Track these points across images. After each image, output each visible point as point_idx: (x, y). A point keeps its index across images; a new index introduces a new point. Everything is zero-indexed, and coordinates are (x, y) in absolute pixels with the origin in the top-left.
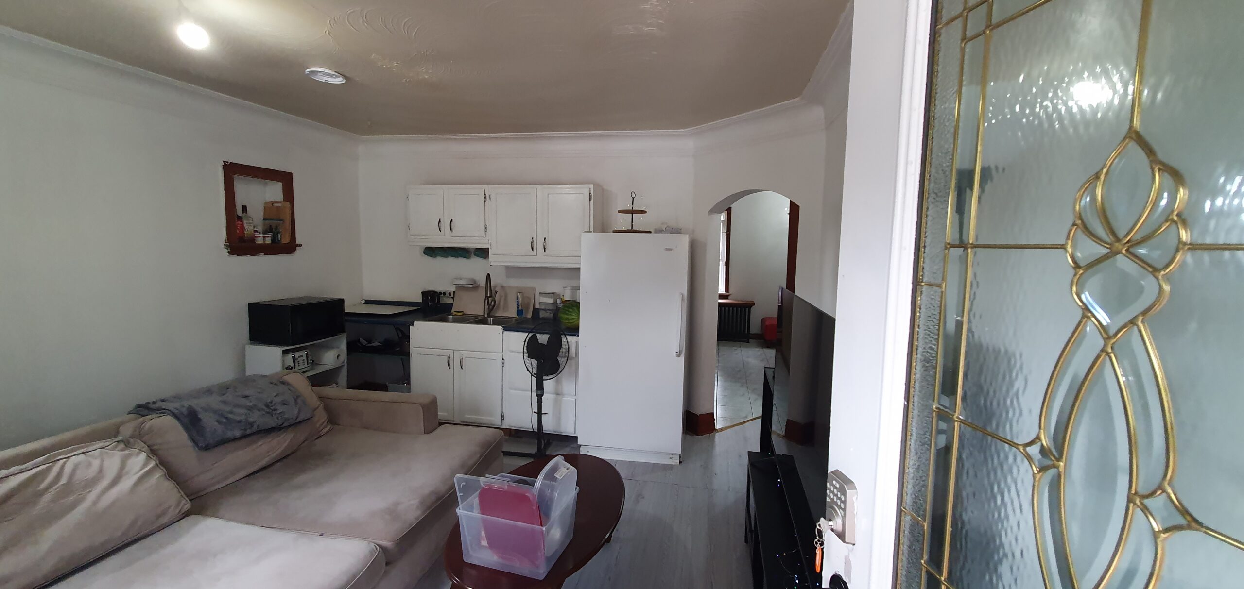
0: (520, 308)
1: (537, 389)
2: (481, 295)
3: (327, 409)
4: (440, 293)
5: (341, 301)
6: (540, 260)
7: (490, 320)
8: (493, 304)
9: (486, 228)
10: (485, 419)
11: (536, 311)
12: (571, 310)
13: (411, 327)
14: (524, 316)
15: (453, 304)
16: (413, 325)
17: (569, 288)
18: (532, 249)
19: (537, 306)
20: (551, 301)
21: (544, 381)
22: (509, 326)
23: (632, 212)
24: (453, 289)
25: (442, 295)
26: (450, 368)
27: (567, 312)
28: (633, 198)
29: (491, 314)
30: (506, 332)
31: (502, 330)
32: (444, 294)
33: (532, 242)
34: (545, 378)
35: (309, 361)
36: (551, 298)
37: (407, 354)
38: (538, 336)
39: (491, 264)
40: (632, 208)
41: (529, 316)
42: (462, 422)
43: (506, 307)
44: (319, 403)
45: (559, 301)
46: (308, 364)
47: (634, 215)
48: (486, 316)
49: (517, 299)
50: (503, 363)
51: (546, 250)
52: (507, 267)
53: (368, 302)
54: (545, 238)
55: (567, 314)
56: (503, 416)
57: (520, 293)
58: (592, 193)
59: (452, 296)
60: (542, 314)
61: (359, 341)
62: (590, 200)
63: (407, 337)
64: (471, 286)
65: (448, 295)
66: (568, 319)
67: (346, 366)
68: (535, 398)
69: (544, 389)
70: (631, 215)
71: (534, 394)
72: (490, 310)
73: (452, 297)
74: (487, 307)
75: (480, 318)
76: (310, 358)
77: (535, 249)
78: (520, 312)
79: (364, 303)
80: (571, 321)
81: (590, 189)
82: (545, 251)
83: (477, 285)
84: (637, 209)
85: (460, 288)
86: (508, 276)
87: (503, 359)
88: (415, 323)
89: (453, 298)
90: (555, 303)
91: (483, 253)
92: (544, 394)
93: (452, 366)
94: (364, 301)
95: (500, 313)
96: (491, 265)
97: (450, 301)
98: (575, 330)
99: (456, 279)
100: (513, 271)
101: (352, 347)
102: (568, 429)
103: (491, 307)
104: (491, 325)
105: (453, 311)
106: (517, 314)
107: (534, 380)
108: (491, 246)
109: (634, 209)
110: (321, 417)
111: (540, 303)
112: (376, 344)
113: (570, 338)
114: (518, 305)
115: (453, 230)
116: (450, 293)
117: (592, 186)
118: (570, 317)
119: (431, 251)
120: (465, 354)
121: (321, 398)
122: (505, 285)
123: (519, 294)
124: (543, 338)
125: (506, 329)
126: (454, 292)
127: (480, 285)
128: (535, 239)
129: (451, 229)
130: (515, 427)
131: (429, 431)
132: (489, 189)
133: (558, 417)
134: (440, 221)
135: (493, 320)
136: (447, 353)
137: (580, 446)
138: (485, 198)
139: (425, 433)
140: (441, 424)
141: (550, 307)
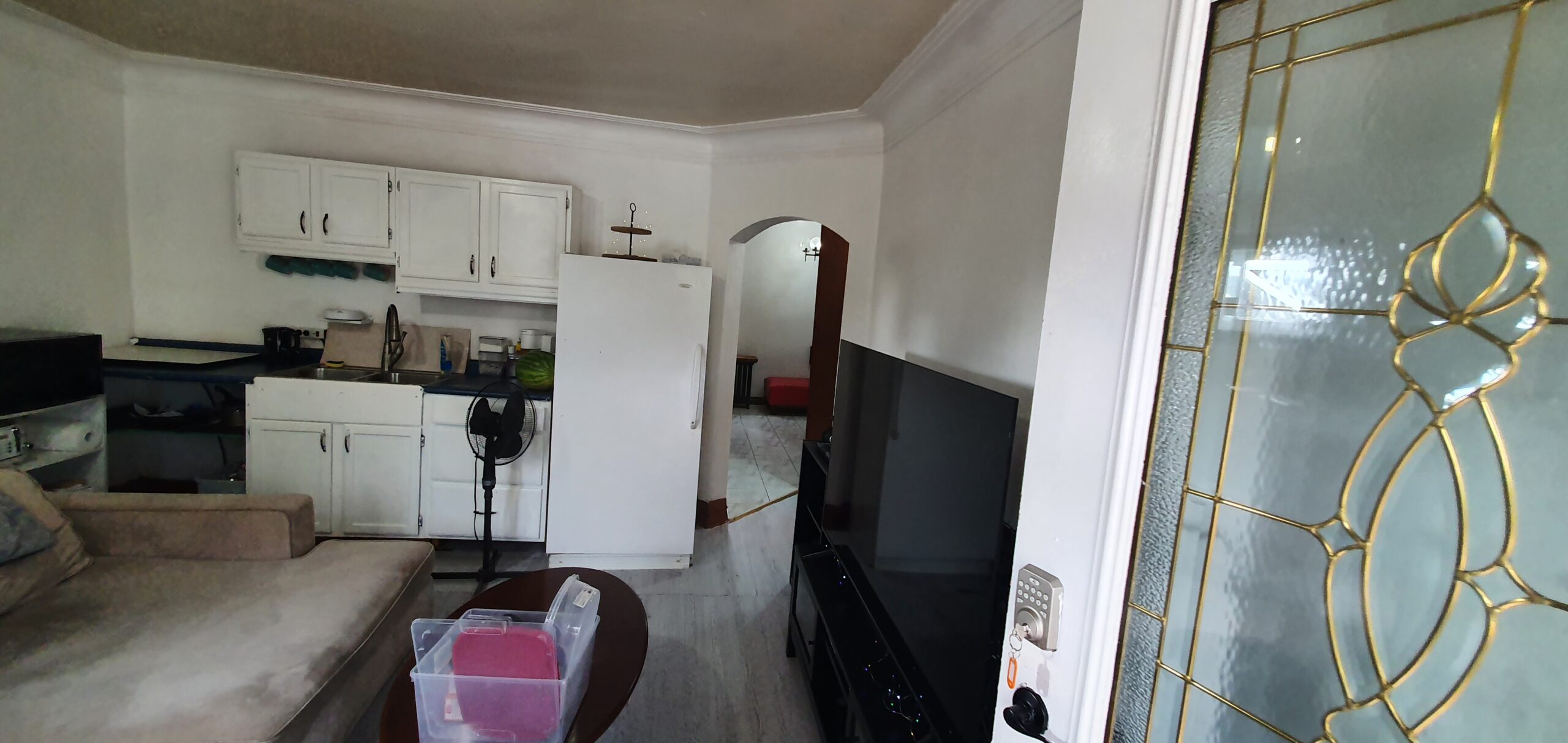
0: (447, 359)
1: (484, 479)
2: (377, 337)
3: (77, 528)
4: (299, 332)
5: (96, 340)
6: (484, 288)
7: (395, 375)
8: (398, 351)
9: (390, 234)
10: (388, 526)
11: (472, 365)
12: (537, 364)
13: (247, 386)
14: (453, 370)
15: (323, 350)
16: (252, 382)
17: (530, 332)
18: (472, 272)
19: (475, 356)
20: (499, 349)
21: (496, 467)
22: (435, 385)
23: (632, 231)
24: (323, 326)
25: (302, 336)
26: (324, 451)
27: (530, 366)
28: (633, 212)
29: (394, 368)
30: (429, 396)
31: (422, 392)
32: (307, 333)
33: (471, 262)
34: (497, 461)
35: (22, 446)
36: (498, 344)
37: (240, 431)
39: (398, 290)
40: (632, 225)
41: (462, 370)
42: (345, 534)
43: (421, 358)
44: (61, 521)
45: (511, 350)
46: (20, 450)
47: (633, 235)
48: (386, 369)
49: (442, 344)
50: (423, 442)
51: (496, 275)
52: (423, 297)
53: (144, 342)
54: (493, 258)
55: (534, 370)
56: (420, 521)
57: (447, 336)
58: (570, 198)
59: (321, 336)
60: (483, 369)
61: (131, 408)
62: (567, 208)
63: (240, 403)
64: (359, 323)
65: (315, 336)
66: (533, 377)
67: (105, 453)
68: (481, 492)
69: (495, 478)
70: (629, 235)
71: (480, 487)
72: (393, 362)
73: (321, 339)
74: (387, 356)
75: (376, 373)
76: (22, 440)
77: (476, 272)
78: (445, 364)
79: (136, 344)
80: (536, 380)
81: (567, 192)
82: (493, 276)
83: (368, 322)
84: (638, 227)
85: (337, 325)
86: (424, 310)
87: (422, 436)
88: (257, 379)
89: (323, 341)
90: (505, 352)
91: (383, 272)
92: (496, 486)
93: (328, 448)
94: (136, 341)
95: (410, 366)
96: (398, 292)
97: (318, 345)
98: (546, 393)
99: (331, 310)
100: (430, 302)
101: (116, 420)
102: (530, 533)
103: (395, 356)
104: (395, 383)
105: (322, 361)
106: (443, 368)
107: (481, 464)
108: (398, 262)
109: (633, 226)
110: (70, 544)
111: (480, 352)
112: (173, 413)
113: (541, 406)
114: (443, 354)
115: (329, 233)
116: (318, 333)
117: (569, 188)
118: (534, 374)
119: (280, 264)
120: (353, 429)
121: (67, 511)
122: (419, 323)
123: (445, 337)
124: (497, 405)
125: (428, 390)
126: (325, 331)
127: (374, 322)
128: (476, 258)
129: (325, 231)
130: (439, 536)
131: (299, 553)
132: (398, 174)
133: (513, 517)
134: (303, 216)
135: (399, 376)
136: (319, 428)
137: (549, 555)
138: (390, 186)
139: (292, 557)
140: (320, 540)
141: (496, 359)
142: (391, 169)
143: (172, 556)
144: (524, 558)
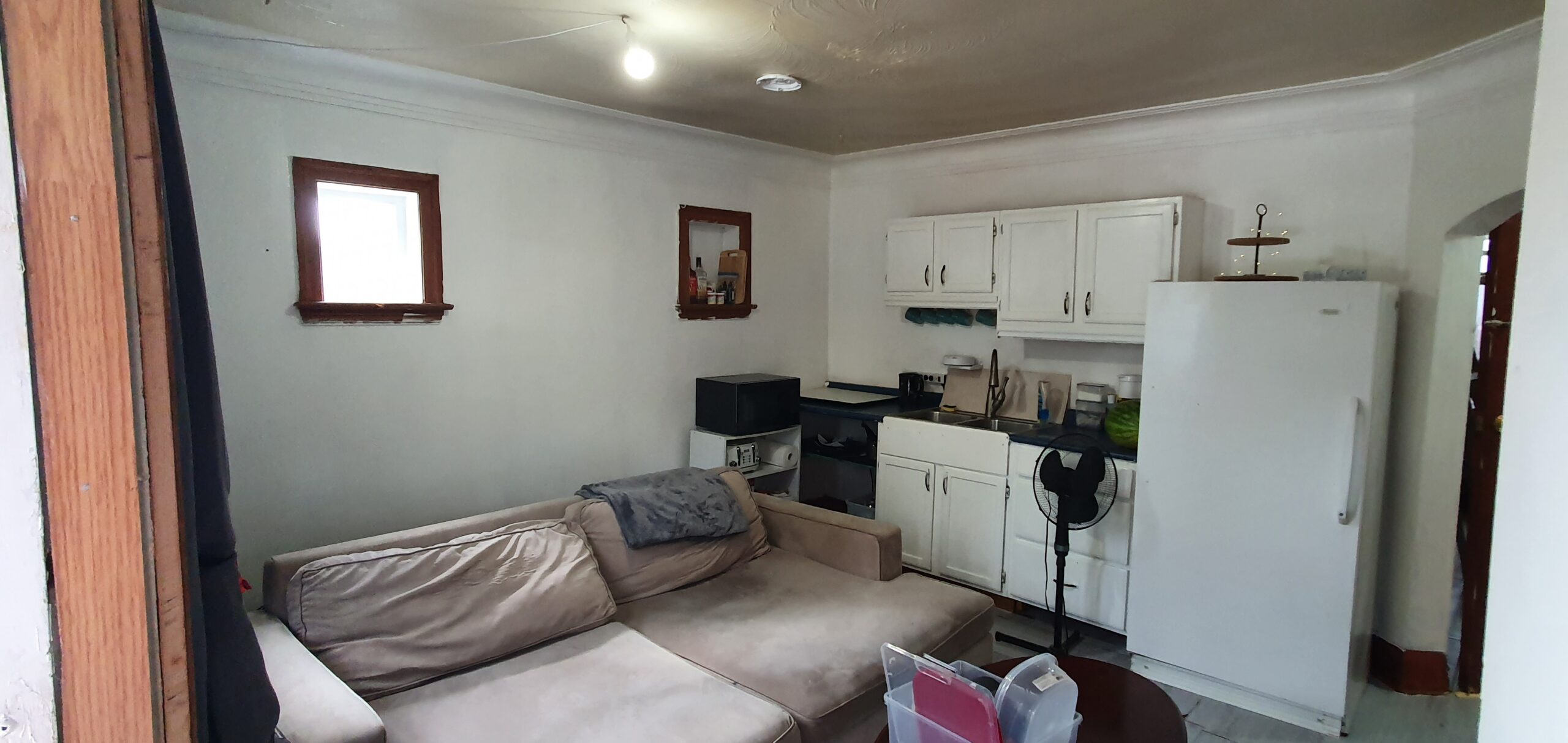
0: (1044, 407)
1: (1056, 543)
2: (983, 383)
3: (766, 522)
4: (926, 377)
5: (797, 382)
6: (1079, 329)
7: (995, 422)
8: (1000, 398)
9: (993, 278)
10: (976, 576)
11: (1070, 414)
12: (1126, 416)
13: (879, 424)
14: (1050, 420)
15: (942, 394)
16: (882, 422)
17: (1129, 378)
18: (1066, 312)
19: (1073, 406)
20: (1096, 398)
21: (1070, 531)
22: (1019, 435)
23: (1258, 242)
24: (944, 372)
25: (928, 380)
26: (928, 490)
27: (1119, 419)
28: (1261, 217)
29: (997, 414)
30: (1014, 445)
31: (1008, 441)
32: (931, 378)
33: (1065, 300)
34: (1071, 525)
35: (756, 458)
36: (1097, 393)
37: (873, 463)
38: (1062, 453)
39: (999, 335)
40: (1259, 234)
41: (1059, 420)
42: (942, 574)
43: (1022, 405)
44: (757, 513)
45: (1111, 400)
46: (754, 462)
47: (1260, 247)
48: (989, 416)
49: (1040, 391)
50: (1007, 493)
51: (1091, 313)
52: (1027, 341)
53: (833, 385)
54: (1089, 293)
55: (1121, 423)
56: (1003, 578)
57: (1044, 382)
58: (1179, 210)
59: (942, 381)
60: (1080, 420)
61: (817, 438)
62: (1175, 224)
63: (873, 437)
64: (969, 368)
65: (937, 381)
66: (1119, 431)
67: (798, 472)
68: (1053, 557)
69: (1068, 544)
70: (1255, 247)
71: (1051, 550)
72: (996, 408)
73: (942, 384)
74: (991, 402)
75: (978, 419)
76: (757, 454)
77: (1071, 311)
78: (1042, 414)
79: (828, 386)
80: (1125, 435)
81: (1176, 205)
82: (1087, 314)
83: (978, 368)
84: (1268, 235)
85: (954, 370)
86: (1027, 355)
87: (1007, 487)
88: (885, 418)
89: (943, 385)
90: (1104, 402)
91: (988, 317)
92: (1069, 553)
93: (931, 488)
94: (827, 384)
95: (1012, 413)
96: (999, 337)
97: (939, 390)
98: (1130, 452)
99: (948, 356)
100: (1035, 346)
101: (807, 446)
102: (1113, 622)
103: (997, 402)
104: (994, 430)
105: (941, 405)
106: (1039, 417)
107: (1053, 528)
108: (1000, 306)
109: (1261, 236)
110: (759, 532)
111: (1078, 400)
112: (836, 444)
113: (1121, 465)
114: (1040, 402)
115: (945, 283)
116: (939, 378)
117: (1178, 200)
118: (1123, 428)
119: (916, 315)
120: (952, 472)
121: (760, 508)
122: (1022, 368)
123: (1042, 384)
124: (1070, 459)
125: (1014, 438)
126: (945, 377)
127: (984, 368)
128: (1071, 296)
129: (943, 282)
130: (1022, 599)
131: (886, 577)
132: (1001, 216)
133: (1095, 595)
134: (927, 270)
135: (998, 422)
136: (926, 466)
137: (1131, 654)
138: (995, 231)
139: (881, 580)
140: (906, 570)
141: (1096, 409)
142: (996, 214)
143: (812, 556)
144: (1109, 650)
